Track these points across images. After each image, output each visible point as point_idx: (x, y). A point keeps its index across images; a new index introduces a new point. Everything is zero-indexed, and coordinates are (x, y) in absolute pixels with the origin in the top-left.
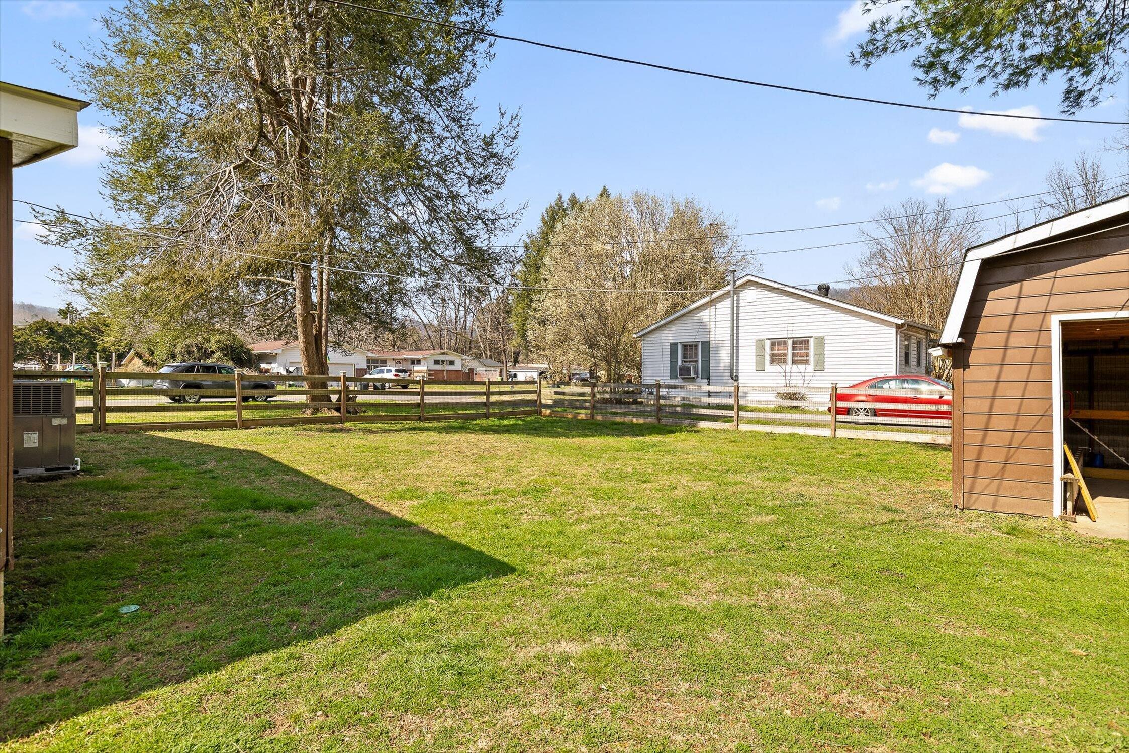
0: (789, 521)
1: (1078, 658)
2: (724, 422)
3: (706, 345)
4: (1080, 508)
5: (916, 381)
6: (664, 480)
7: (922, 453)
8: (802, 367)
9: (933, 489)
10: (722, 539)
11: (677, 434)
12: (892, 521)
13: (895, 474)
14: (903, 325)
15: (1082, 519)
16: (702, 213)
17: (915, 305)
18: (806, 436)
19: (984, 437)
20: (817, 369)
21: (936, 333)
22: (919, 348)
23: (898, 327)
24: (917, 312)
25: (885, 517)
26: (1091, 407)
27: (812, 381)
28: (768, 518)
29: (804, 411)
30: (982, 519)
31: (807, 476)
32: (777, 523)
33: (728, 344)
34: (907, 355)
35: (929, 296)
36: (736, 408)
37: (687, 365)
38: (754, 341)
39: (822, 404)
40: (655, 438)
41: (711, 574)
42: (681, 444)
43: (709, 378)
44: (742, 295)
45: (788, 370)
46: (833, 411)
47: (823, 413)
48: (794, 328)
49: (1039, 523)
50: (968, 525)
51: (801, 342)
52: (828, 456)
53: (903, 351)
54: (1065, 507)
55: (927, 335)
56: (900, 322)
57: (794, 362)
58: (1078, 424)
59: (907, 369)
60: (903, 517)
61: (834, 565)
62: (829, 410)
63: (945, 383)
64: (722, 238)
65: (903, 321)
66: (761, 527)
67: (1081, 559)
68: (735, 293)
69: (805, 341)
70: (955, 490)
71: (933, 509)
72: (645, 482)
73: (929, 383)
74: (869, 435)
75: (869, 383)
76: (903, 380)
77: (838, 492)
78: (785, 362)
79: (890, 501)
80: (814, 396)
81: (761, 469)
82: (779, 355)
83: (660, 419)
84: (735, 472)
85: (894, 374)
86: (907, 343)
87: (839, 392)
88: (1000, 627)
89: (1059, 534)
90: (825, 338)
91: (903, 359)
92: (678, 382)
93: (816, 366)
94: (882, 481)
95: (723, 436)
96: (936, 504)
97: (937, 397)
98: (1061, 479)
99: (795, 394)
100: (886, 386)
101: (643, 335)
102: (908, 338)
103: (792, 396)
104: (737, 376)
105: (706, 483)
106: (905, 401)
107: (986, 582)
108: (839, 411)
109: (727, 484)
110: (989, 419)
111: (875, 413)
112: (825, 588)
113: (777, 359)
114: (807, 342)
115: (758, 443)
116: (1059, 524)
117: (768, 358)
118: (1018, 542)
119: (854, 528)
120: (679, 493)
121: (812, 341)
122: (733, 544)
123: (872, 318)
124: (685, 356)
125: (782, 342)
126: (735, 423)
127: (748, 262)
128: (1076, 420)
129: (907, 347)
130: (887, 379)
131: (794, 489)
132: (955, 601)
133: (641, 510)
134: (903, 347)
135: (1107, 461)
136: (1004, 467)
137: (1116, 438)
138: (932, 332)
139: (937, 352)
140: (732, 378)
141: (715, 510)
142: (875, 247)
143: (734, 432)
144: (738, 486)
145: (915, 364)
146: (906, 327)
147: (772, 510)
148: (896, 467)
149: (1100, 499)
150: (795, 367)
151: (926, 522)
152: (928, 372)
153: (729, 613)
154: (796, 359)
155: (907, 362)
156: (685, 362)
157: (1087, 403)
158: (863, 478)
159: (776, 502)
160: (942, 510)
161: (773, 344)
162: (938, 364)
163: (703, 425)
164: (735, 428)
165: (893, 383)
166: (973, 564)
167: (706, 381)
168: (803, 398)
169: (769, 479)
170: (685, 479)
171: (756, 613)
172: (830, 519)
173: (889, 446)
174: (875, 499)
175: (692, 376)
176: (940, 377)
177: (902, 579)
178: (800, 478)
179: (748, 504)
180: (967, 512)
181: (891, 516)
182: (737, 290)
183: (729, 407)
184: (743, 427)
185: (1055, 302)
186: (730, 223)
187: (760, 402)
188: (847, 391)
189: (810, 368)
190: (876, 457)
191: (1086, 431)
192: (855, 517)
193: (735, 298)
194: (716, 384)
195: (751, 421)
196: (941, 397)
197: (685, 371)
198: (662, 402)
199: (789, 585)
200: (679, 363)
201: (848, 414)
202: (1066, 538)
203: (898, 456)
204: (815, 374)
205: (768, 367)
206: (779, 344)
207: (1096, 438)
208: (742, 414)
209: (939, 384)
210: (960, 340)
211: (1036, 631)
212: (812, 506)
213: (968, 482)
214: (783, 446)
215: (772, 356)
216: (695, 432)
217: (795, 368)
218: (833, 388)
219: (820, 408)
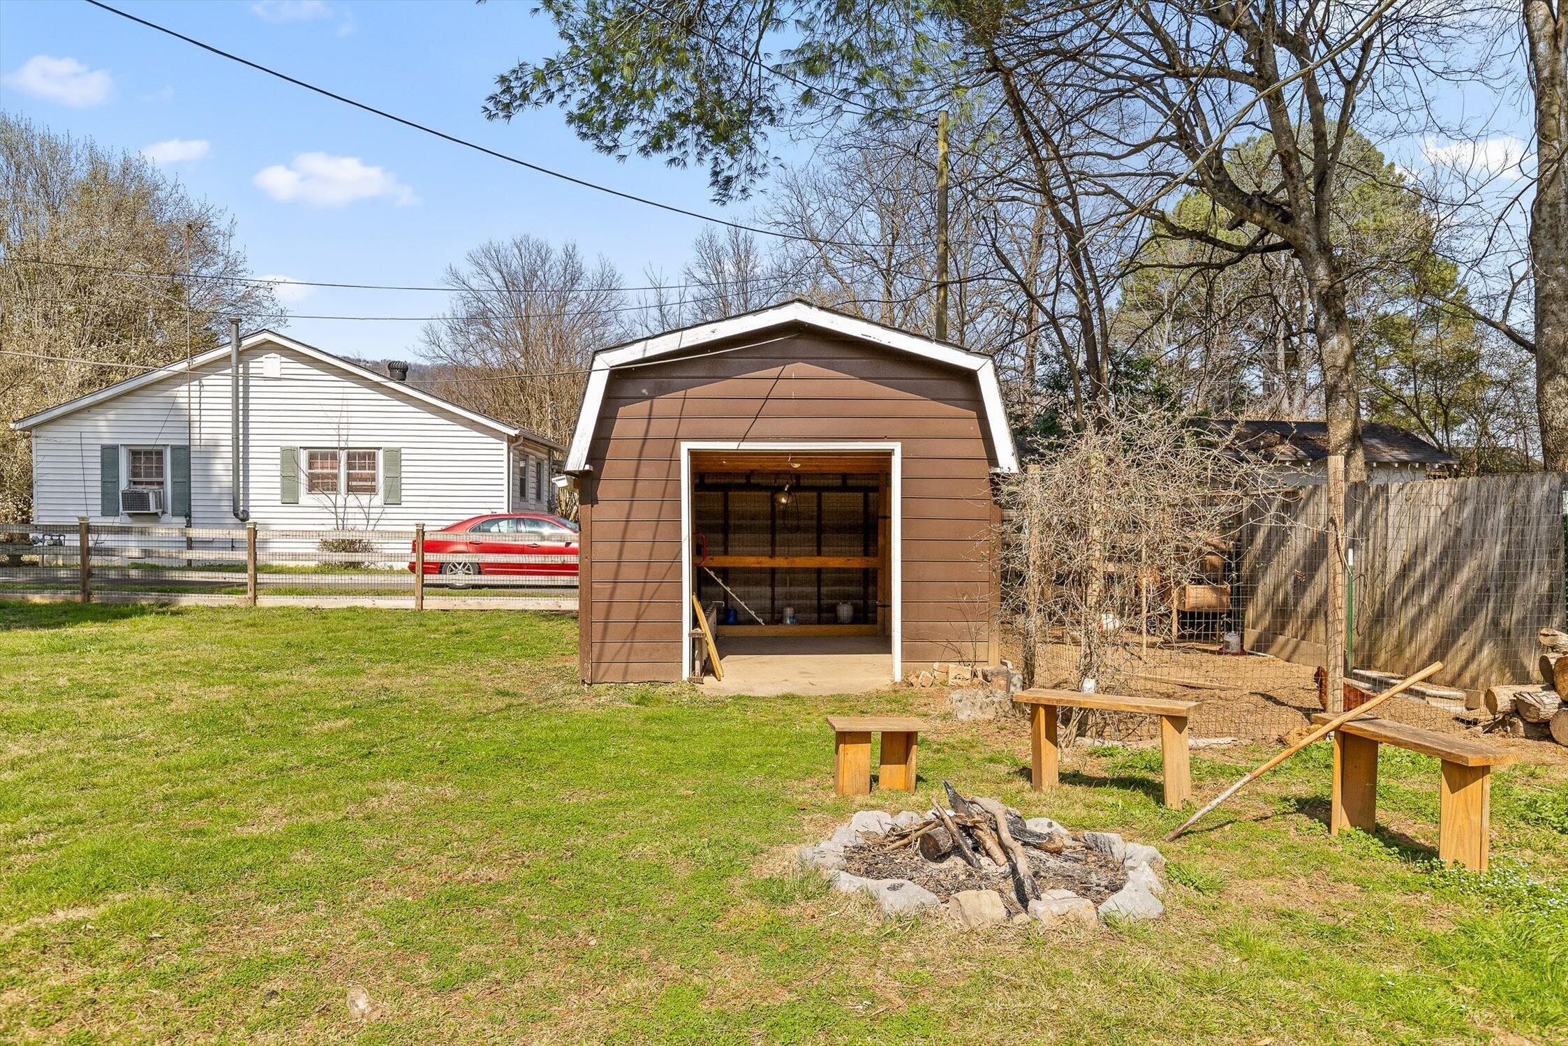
0: (372, 722)
1: (687, 797)
2: (229, 593)
3: (183, 454)
4: (708, 669)
5: (536, 522)
6: (141, 690)
7: (544, 625)
8: (364, 499)
9: (557, 665)
10: (273, 758)
11: (136, 619)
12: (509, 706)
13: (511, 652)
14: (517, 437)
15: (709, 680)
16: (161, 194)
17: (533, 407)
18: (375, 610)
19: (614, 589)
20: (389, 501)
21: (561, 451)
22: (539, 473)
23: (511, 440)
24: (536, 416)
25: (500, 703)
26: (726, 553)
27: (381, 522)
28: (340, 724)
29: (368, 571)
30: (611, 692)
31: (388, 664)
32: (355, 728)
33: (226, 452)
34: (523, 482)
35: (551, 394)
36: (251, 567)
37: (140, 488)
38: (278, 449)
39: (400, 557)
40: (89, 629)
41: (269, 798)
42: (150, 636)
43: (188, 515)
44: (255, 366)
45: (340, 502)
46: (419, 568)
47: (401, 572)
48: (352, 432)
49: (669, 689)
50: (596, 700)
51: (363, 457)
52: (415, 636)
53: (518, 477)
54: (694, 669)
55: (550, 453)
56: (513, 433)
57: (350, 489)
58: (712, 574)
59: (523, 504)
60: (521, 701)
61: (442, 762)
62: (412, 568)
63: (573, 525)
64: (206, 250)
65: (517, 432)
66: (332, 736)
67: (704, 718)
68: (239, 361)
69: (369, 454)
70: (582, 662)
71: (557, 688)
72: (106, 696)
73: (553, 526)
74: (473, 602)
75: (470, 525)
76: (518, 521)
77: (435, 681)
78: (334, 488)
79: (506, 685)
80: (385, 546)
81: (313, 661)
82: (325, 476)
83: (90, 594)
84: (269, 669)
85: (505, 511)
86: (522, 464)
87: (427, 538)
88: (621, 789)
89: (685, 698)
90: (403, 451)
91: (518, 489)
92: (121, 520)
93: (386, 497)
94: (494, 662)
95: (229, 618)
96: (562, 682)
97: (563, 544)
98: (690, 635)
99: (352, 542)
100: (494, 529)
101: (36, 426)
102: (525, 457)
103: (348, 546)
104: (246, 512)
105: (226, 688)
106: (522, 550)
107: (612, 752)
108: (428, 568)
109: (262, 686)
110: (618, 567)
111: (480, 569)
112: (433, 787)
113: (320, 484)
114: (372, 456)
115: (297, 624)
116: (686, 687)
117: (303, 479)
118: (648, 711)
119: (462, 720)
120: (179, 705)
121: (380, 456)
122: (295, 761)
123: (473, 425)
124: (134, 473)
125: (330, 455)
126: (250, 594)
127: (258, 303)
128: (711, 569)
129: (523, 471)
130: (495, 519)
131: (371, 683)
132: (580, 774)
133: (116, 738)
134: (517, 470)
135: (741, 618)
136: (635, 628)
137: (747, 589)
138: (557, 450)
139: (562, 482)
140: (236, 515)
141: (251, 723)
142: (475, 304)
143: (249, 610)
144: (282, 687)
145: (534, 496)
146: (521, 441)
147: (344, 713)
148: (512, 644)
149: (729, 657)
150: (351, 498)
151: (550, 703)
152: (551, 510)
153: (312, 831)
154: (354, 483)
155: (523, 493)
156: (135, 483)
157: (721, 549)
158: (468, 661)
159: (348, 703)
160: (568, 688)
161: (312, 457)
162: (564, 497)
163: (188, 600)
164: (250, 603)
165: (504, 526)
166: (600, 739)
167: (183, 520)
168: (366, 549)
169: (328, 674)
170: (183, 686)
171: (349, 826)
172: (429, 714)
173: (500, 617)
174: (488, 686)
175: (153, 509)
176: (566, 517)
177: (524, 763)
178: (379, 669)
179: (303, 710)
180: (595, 686)
181: (507, 700)
182: (244, 355)
183: (240, 568)
184: (266, 601)
185: (686, 427)
186: (222, 224)
187: (295, 556)
188: (440, 537)
189: (378, 500)
190: (483, 633)
191: (720, 581)
192: (463, 706)
193: (241, 371)
194: (203, 525)
195: (278, 591)
196: (568, 544)
197: (136, 503)
198: (96, 561)
199: (387, 791)
200: (123, 485)
201: (440, 573)
202: (692, 700)
203: (512, 630)
204: (387, 510)
205: (305, 498)
206: (324, 457)
207: (728, 589)
208: (262, 578)
209: (565, 526)
210: (587, 467)
211: (655, 784)
212: (402, 701)
213: (596, 649)
214: (341, 627)
215: (312, 477)
216: (174, 614)
217: (352, 500)
218: (418, 531)
219: (394, 564)
